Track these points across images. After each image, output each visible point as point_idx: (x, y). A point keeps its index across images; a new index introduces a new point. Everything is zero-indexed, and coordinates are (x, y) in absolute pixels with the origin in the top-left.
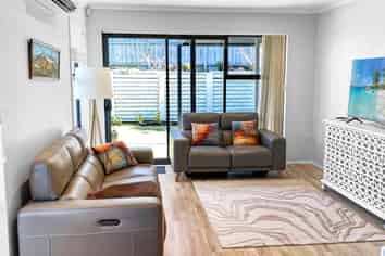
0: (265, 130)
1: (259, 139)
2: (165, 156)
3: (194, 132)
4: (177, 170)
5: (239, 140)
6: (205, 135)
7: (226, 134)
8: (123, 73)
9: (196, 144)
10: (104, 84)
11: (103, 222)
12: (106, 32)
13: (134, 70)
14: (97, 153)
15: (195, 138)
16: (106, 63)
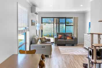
0: (74, 36)
1: (72, 38)
2: (53, 42)
3: (59, 36)
4: (55, 44)
5: (68, 38)
6: (61, 37)
7: (66, 37)
8: (45, 25)
9: (59, 39)
10: (42, 27)
11: (43, 47)
12: (42, 17)
13: (47, 24)
14: (40, 39)
15: (59, 38)
16: (42, 23)
